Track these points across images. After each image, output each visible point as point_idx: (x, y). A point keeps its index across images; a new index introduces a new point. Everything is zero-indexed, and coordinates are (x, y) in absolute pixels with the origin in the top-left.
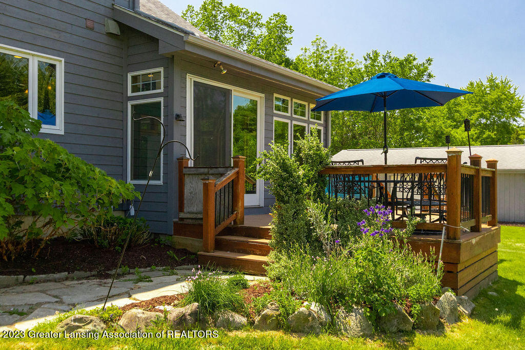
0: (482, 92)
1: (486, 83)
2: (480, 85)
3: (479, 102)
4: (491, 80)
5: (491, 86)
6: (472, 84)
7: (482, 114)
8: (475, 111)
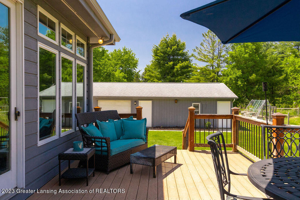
0: (121, 55)
1: (122, 51)
2: (120, 51)
3: (120, 59)
4: (125, 50)
5: (124, 52)
6: (115, 50)
7: (121, 65)
8: (117, 64)
